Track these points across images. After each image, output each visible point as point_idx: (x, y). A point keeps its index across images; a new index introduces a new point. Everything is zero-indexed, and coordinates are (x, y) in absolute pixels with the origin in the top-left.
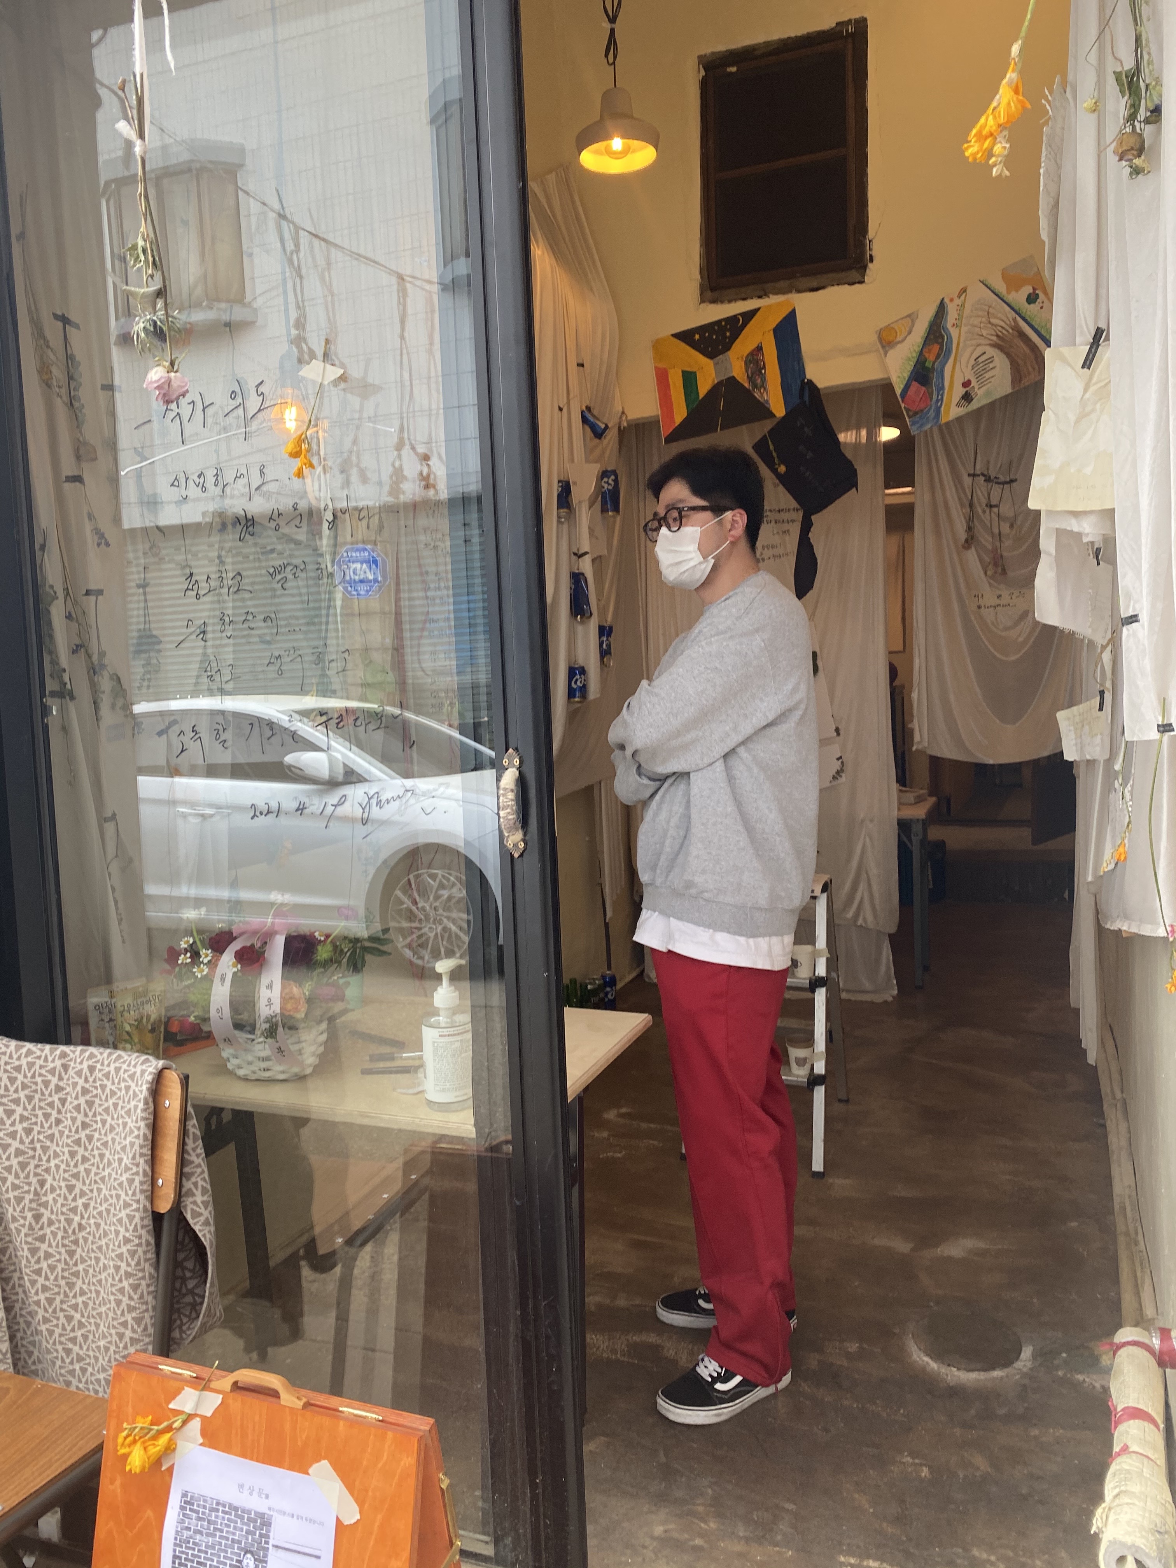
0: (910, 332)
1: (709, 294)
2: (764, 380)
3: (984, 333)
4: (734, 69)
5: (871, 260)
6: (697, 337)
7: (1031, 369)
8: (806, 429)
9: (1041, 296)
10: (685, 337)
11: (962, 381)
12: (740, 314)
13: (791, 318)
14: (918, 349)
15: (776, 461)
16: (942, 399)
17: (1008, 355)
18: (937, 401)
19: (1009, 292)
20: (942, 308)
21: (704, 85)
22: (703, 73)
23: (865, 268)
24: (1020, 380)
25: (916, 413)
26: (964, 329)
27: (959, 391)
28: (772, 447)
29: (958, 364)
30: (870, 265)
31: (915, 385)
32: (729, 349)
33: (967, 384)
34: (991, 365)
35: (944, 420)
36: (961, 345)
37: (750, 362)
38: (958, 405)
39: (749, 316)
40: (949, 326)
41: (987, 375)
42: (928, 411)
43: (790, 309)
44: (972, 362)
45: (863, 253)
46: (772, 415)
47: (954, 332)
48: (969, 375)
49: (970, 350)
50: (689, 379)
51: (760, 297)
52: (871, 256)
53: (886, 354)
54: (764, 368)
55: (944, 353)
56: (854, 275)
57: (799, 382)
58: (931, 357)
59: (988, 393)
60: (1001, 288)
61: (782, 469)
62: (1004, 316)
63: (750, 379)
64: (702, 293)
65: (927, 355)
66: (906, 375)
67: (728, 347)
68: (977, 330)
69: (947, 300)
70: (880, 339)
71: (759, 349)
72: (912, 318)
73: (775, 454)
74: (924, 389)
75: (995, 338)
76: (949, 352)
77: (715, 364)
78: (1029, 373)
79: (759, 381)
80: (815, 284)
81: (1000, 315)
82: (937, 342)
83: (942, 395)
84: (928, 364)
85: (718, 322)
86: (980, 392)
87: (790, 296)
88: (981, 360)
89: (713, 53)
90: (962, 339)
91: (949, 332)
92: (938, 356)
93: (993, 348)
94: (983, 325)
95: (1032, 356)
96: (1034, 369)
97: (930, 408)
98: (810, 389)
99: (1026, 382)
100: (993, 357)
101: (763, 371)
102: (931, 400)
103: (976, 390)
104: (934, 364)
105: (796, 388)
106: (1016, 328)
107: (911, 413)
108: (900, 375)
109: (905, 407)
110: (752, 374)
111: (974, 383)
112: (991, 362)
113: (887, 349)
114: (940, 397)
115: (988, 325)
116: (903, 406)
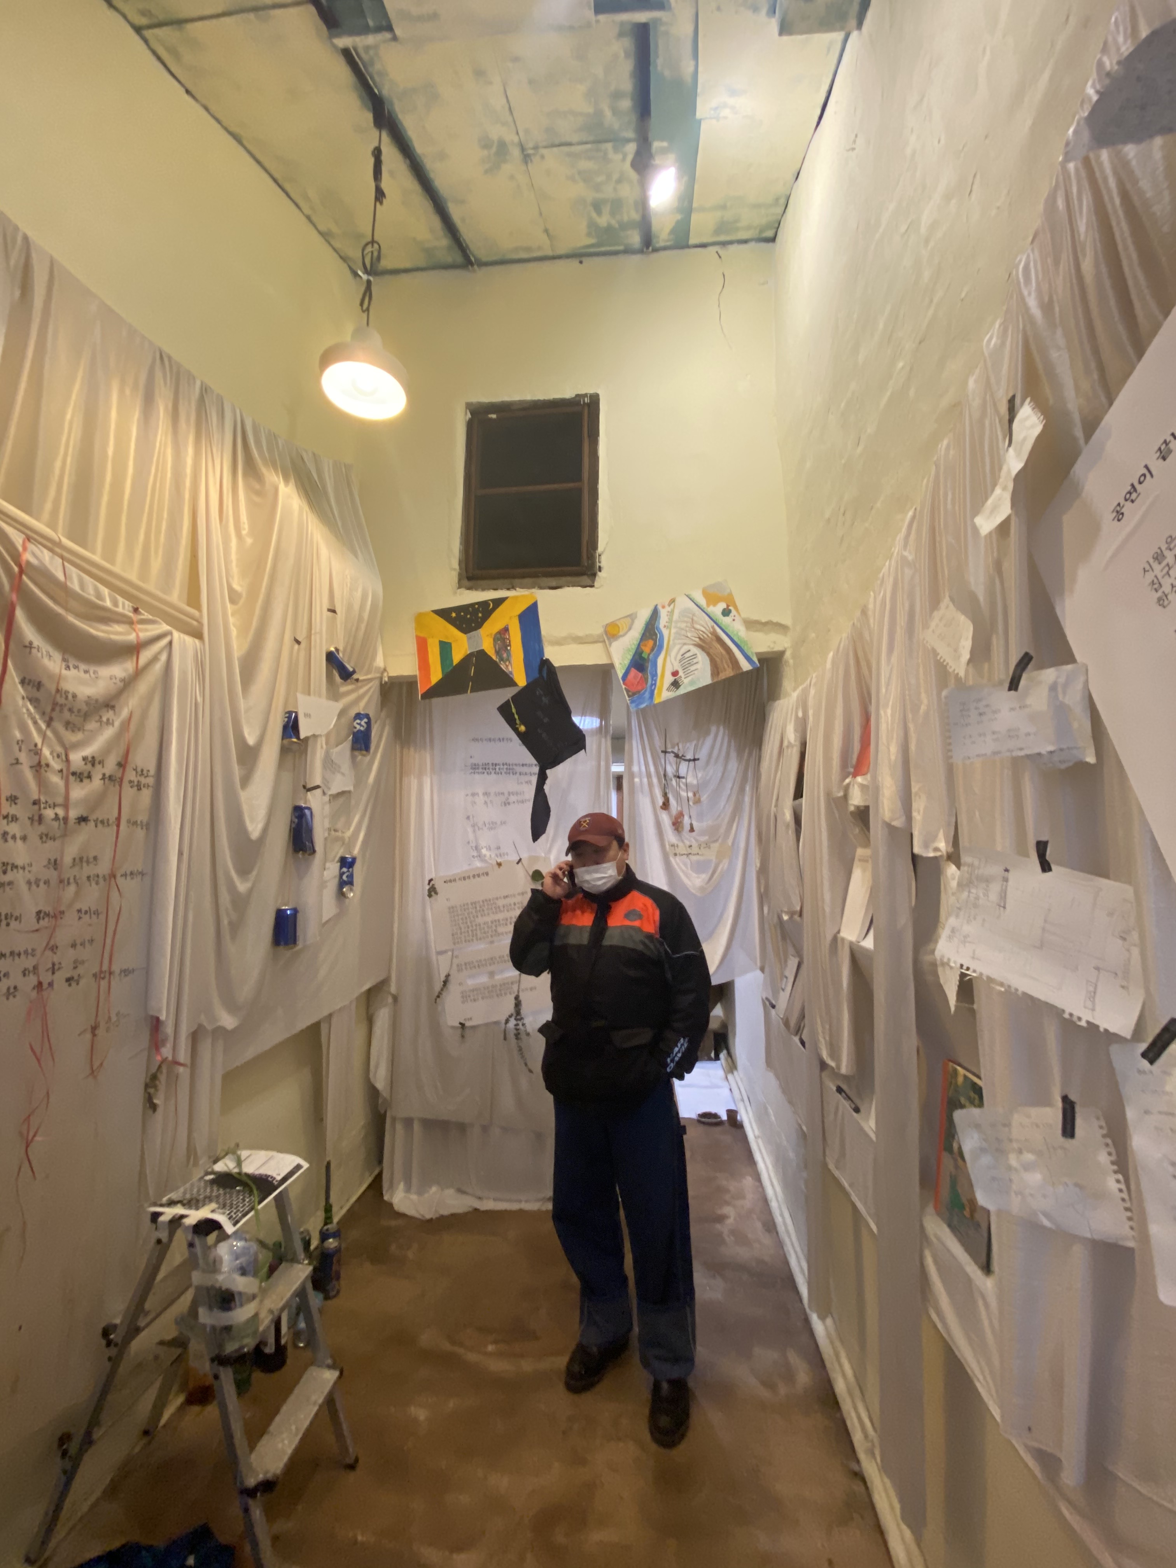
0: (630, 629)
1: (466, 582)
2: (509, 656)
3: (689, 635)
4: (494, 416)
5: (600, 571)
6: (454, 615)
7: (726, 666)
8: (543, 698)
9: (734, 612)
10: (444, 614)
11: (672, 671)
12: (492, 600)
13: (534, 609)
14: (636, 642)
15: (518, 722)
16: (655, 684)
17: (708, 654)
18: (652, 685)
19: (708, 605)
20: (655, 614)
21: (470, 425)
22: (469, 416)
23: (594, 575)
24: (718, 674)
25: (634, 694)
26: (673, 631)
27: (669, 679)
28: (514, 710)
29: (668, 658)
30: (599, 573)
31: (633, 671)
32: (480, 628)
33: (675, 674)
34: (695, 661)
35: (657, 700)
36: (671, 642)
37: (498, 639)
38: (668, 690)
39: (498, 602)
40: (661, 626)
41: (692, 668)
42: (644, 693)
43: (532, 602)
44: (679, 657)
45: (593, 564)
46: (514, 684)
47: (665, 632)
48: (677, 667)
49: (677, 647)
50: (445, 648)
51: (508, 589)
52: (600, 567)
53: (610, 644)
54: (510, 645)
55: (658, 647)
56: (585, 579)
57: (539, 660)
58: (646, 650)
59: (692, 683)
60: (703, 602)
61: (522, 728)
62: (704, 624)
63: (497, 653)
64: (460, 580)
65: (643, 648)
66: (627, 662)
67: (479, 626)
68: (683, 632)
69: (660, 607)
70: (606, 632)
71: (506, 630)
72: (632, 617)
73: (516, 717)
74: (640, 675)
75: (697, 640)
76: (661, 647)
77: (469, 639)
78: (725, 670)
79: (505, 655)
80: (554, 584)
81: (701, 622)
82: (652, 639)
83: (656, 681)
84: (645, 655)
85: (472, 605)
86: (686, 681)
87: (533, 590)
88: (687, 655)
89: (479, 403)
90: (672, 638)
91: (661, 631)
92: (652, 650)
93: (696, 648)
94: (687, 629)
95: (727, 657)
96: (728, 666)
97: (646, 691)
98: (548, 667)
99: (722, 676)
100: (696, 654)
101: (509, 648)
102: (646, 684)
103: (683, 679)
104: (649, 655)
105: (536, 664)
106: (714, 634)
107: (630, 693)
108: (622, 662)
109: (625, 688)
110: (499, 649)
111: (681, 673)
112: (695, 658)
113: (612, 640)
114: (653, 682)
115: (693, 629)
116: (624, 687)
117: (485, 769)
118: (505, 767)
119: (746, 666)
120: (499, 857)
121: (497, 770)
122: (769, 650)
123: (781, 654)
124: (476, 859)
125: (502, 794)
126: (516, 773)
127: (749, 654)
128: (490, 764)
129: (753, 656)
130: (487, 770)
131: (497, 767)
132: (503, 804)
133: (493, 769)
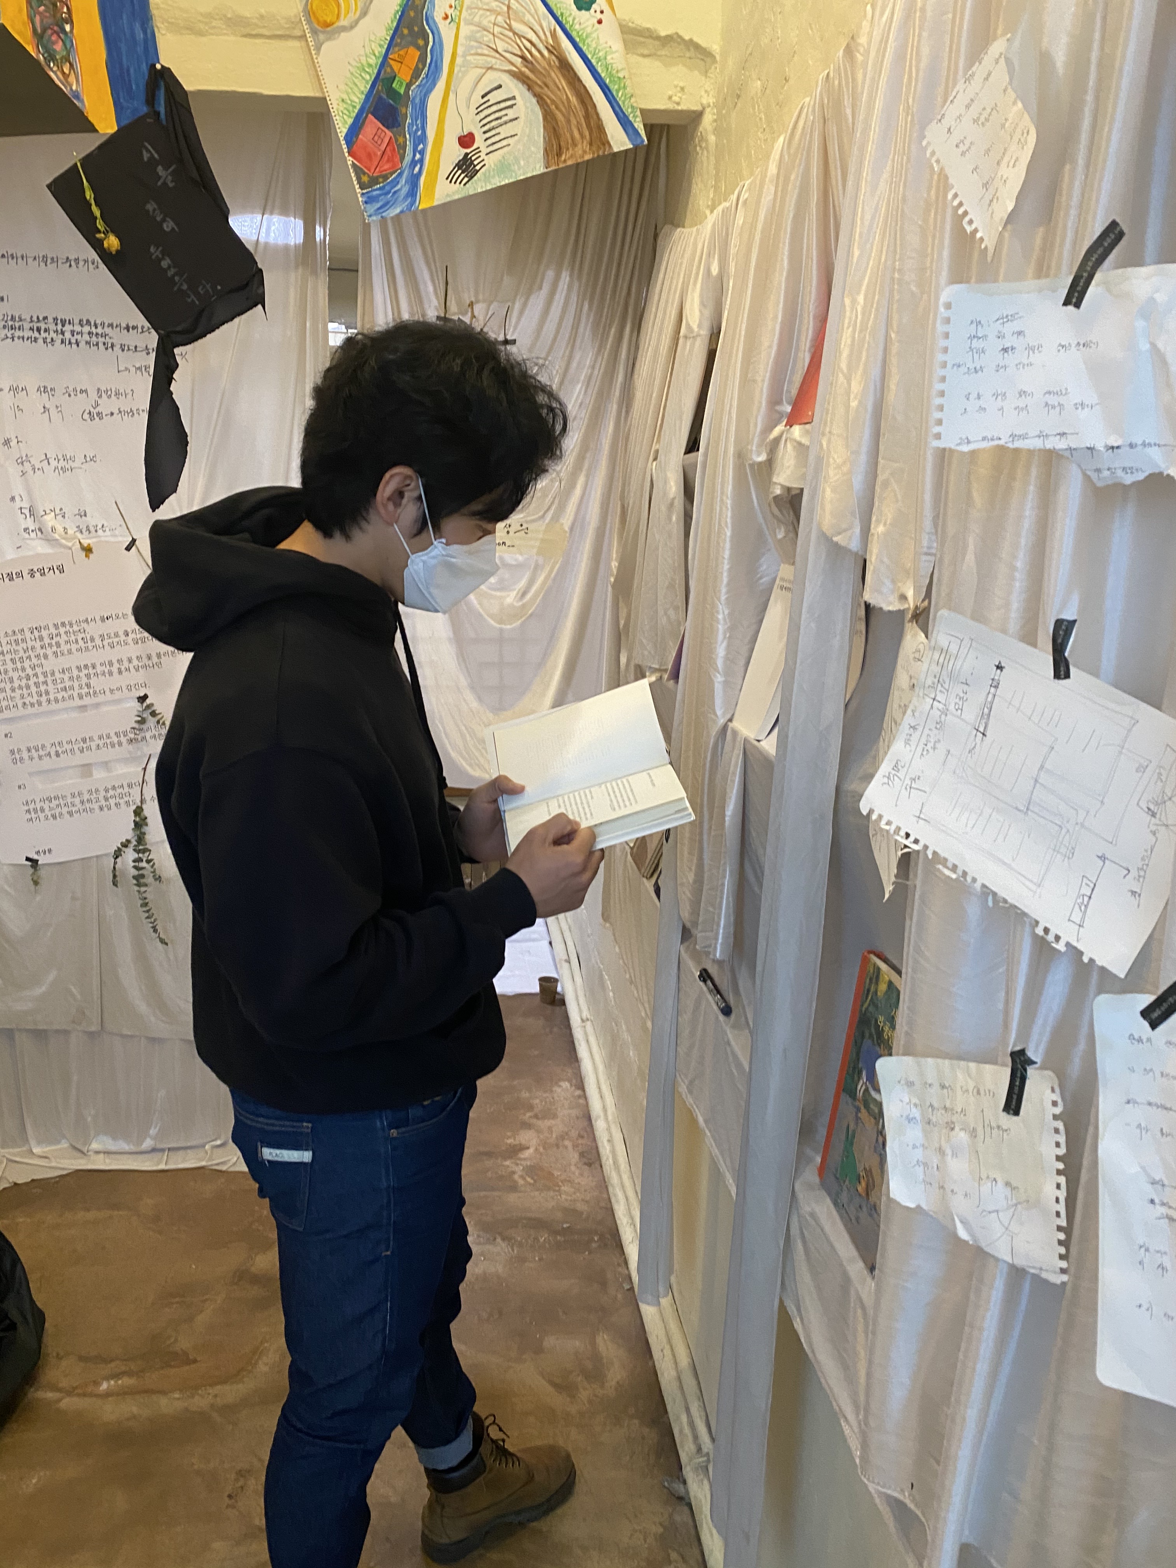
0: (364, 13)
2: (69, 48)
3: (501, 46)
7: (576, 135)
8: (160, 168)
9: (600, 2)
11: (459, 133)
15: (100, 224)
16: (421, 161)
17: (541, 100)
18: (414, 163)
24: (559, 154)
25: (374, 181)
26: (465, 30)
27: (454, 153)
28: (89, 194)
29: (452, 96)
31: (372, 124)
34: (511, 114)
35: (424, 204)
36: (459, 60)
38: (449, 178)
40: (438, 16)
41: (504, 131)
42: (396, 182)
44: (477, 100)
46: (89, 127)
47: (446, 32)
48: (472, 126)
49: (473, 73)
53: (318, 48)
54: (70, 21)
55: (428, 70)
57: (144, 68)
58: (403, 75)
59: (503, 168)
61: (112, 242)
62: (534, 24)
63: (39, 37)
65: (396, 66)
66: (358, 99)
68: (487, 38)
70: (308, 13)
73: (96, 212)
74: (389, 133)
75: (518, 61)
76: (436, 68)
78: (575, 145)
79: (58, 47)
81: (528, 17)
82: (418, 48)
83: (422, 152)
84: (398, 85)
86: (491, 161)
88: (493, 97)
90: (460, 50)
91: (438, 28)
92: (416, 74)
93: (515, 81)
94: (497, 30)
95: (581, 113)
96: (582, 136)
97: (400, 175)
98: (168, 90)
99: (569, 159)
100: (514, 98)
101: (68, 28)
102: (402, 158)
103: (483, 155)
104: (408, 86)
105: (139, 80)
106: (555, 50)
107: (365, 179)
108: (345, 97)
109: (354, 165)
110: (44, 30)
111: (479, 142)
112: (511, 107)
113: (322, 37)
114: (418, 156)
115: (511, 34)
116: (350, 160)
117: (39, 330)
118: (86, 329)
119: (619, 141)
120: (86, 533)
121: (68, 335)
122: (670, 106)
123: (696, 117)
124: (33, 535)
125: (82, 391)
126: (112, 346)
127: (628, 111)
128: (50, 320)
129: (635, 117)
130: (43, 335)
131: (68, 328)
132: (86, 416)
133: (56, 331)
